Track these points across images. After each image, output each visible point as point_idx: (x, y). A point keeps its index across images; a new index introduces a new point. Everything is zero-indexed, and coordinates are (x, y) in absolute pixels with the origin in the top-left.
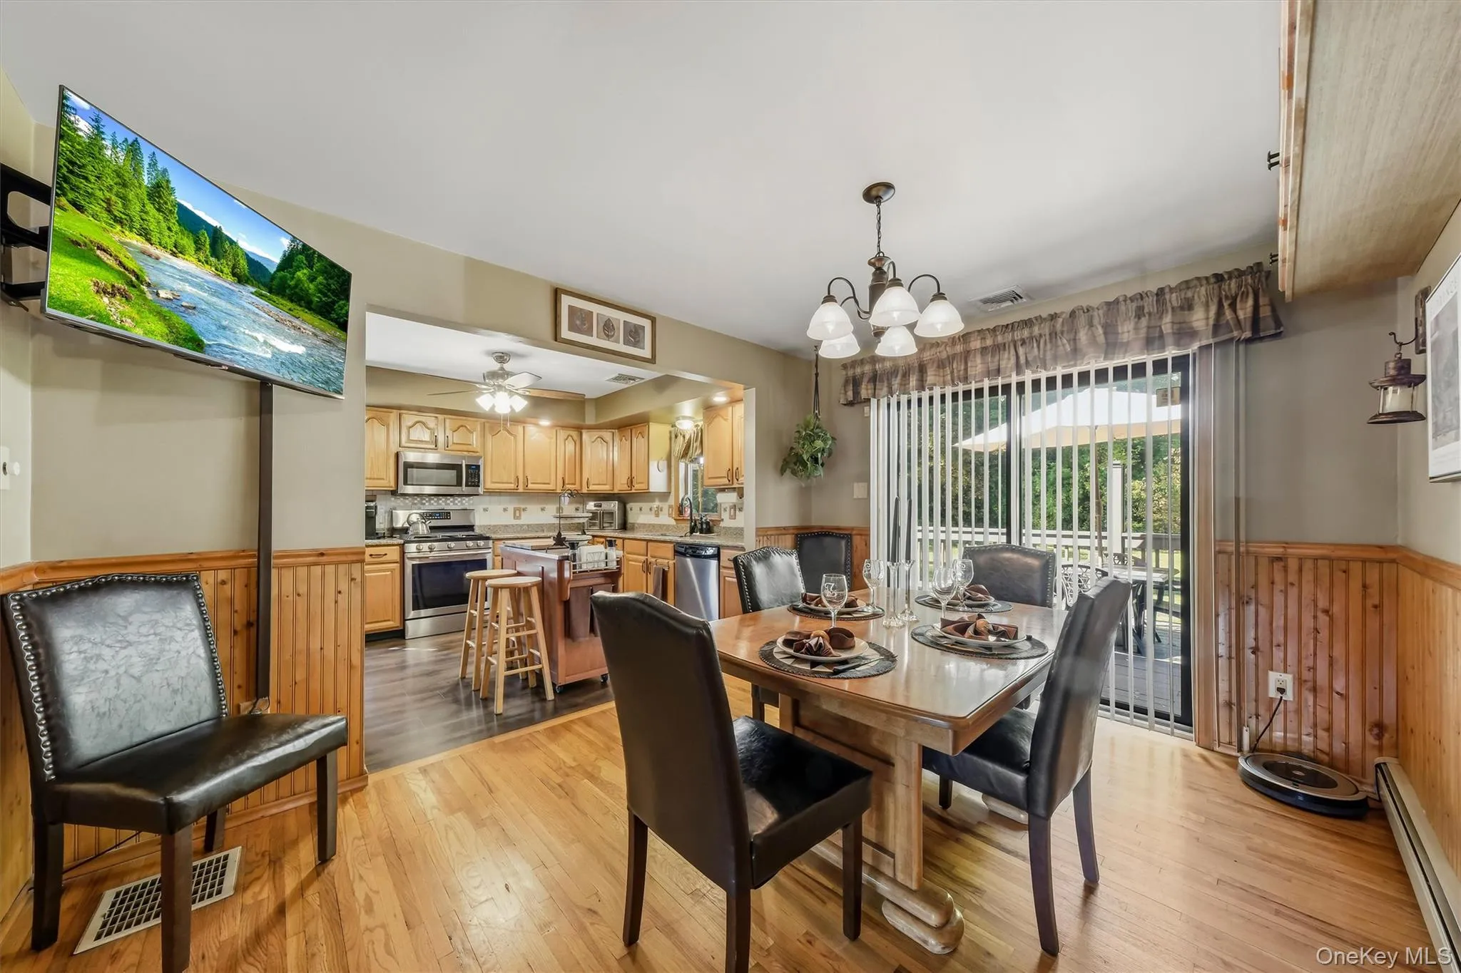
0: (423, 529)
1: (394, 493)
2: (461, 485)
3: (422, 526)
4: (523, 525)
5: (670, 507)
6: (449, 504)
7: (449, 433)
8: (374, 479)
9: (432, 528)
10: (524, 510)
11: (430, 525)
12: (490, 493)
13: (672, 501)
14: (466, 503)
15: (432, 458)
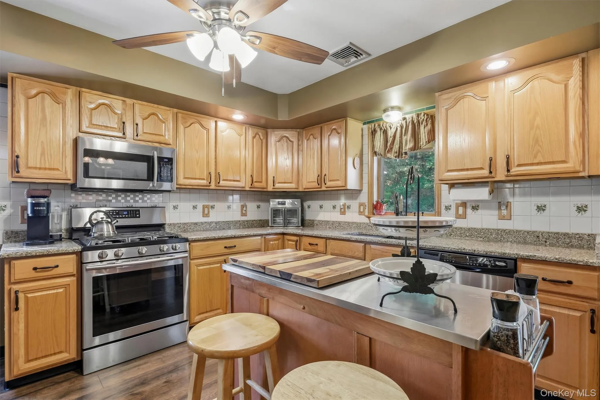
0: (107, 230)
1: (73, 187)
2: (152, 180)
3: (108, 228)
4: (212, 222)
5: (361, 205)
6: (137, 201)
7: (139, 121)
8: (45, 169)
9: (118, 228)
10: (213, 207)
11: (117, 224)
12: (181, 189)
13: (364, 198)
14: (156, 199)
15: (120, 147)
